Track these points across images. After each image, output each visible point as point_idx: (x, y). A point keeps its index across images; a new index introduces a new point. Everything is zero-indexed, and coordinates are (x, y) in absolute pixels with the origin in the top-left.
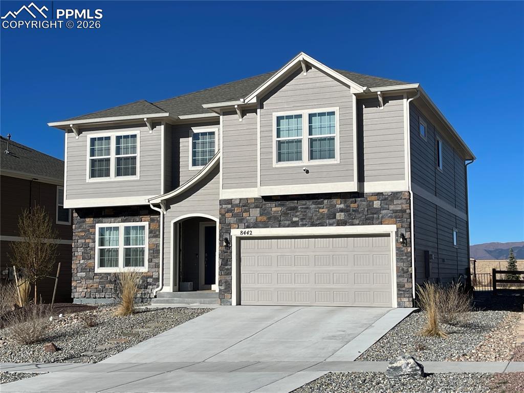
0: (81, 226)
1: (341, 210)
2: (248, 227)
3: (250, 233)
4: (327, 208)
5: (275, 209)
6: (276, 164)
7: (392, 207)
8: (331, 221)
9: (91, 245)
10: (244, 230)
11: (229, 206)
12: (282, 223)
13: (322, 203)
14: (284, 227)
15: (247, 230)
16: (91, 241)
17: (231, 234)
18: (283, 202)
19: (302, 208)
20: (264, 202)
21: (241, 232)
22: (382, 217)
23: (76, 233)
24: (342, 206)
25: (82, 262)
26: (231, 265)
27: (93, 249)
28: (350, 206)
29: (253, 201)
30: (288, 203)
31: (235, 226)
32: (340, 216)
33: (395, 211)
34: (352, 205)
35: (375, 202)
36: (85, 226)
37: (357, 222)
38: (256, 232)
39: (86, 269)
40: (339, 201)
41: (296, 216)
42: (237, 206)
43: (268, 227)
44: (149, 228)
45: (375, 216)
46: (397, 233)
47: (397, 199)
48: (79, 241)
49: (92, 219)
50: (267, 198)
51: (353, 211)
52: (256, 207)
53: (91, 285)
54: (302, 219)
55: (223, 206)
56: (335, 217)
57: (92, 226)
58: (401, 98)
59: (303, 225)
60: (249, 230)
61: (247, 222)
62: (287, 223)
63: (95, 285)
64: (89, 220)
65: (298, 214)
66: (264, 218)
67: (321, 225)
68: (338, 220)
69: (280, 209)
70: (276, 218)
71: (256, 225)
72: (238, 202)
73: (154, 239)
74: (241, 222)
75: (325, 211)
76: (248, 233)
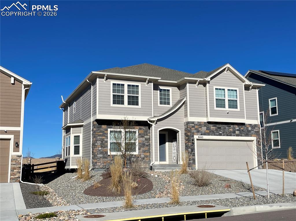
0: (99, 129)
1: (238, 130)
2: (202, 135)
3: (202, 137)
4: (232, 129)
5: (212, 127)
6: (216, 108)
7: (255, 130)
8: (234, 134)
9: (105, 140)
10: (200, 136)
11: (193, 125)
12: (215, 134)
13: (230, 127)
14: (216, 135)
15: (201, 136)
16: (105, 137)
17: (194, 137)
18: (215, 125)
19: (223, 128)
20: (208, 124)
21: (199, 137)
22: (252, 134)
23: (96, 133)
24: (238, 128)
25: (100, 149)
26: (194, 151)
27: (107, 142)
28: (240, 129)
29: (203, 123)
30: (217, 125)
31: (196, 134)
32: (237, 132)
33: (256, 132)
34: (241, 128)
35: (249, 128)
36: (101, 129)
37: (243, 135)
38: (205, 137)
39: (103, 153)
40: (237, 126)
41: (221, 131)
42: (197, 125)
43: (209, 135)
44: (139, 133)
45: (249, 133)
46: (256, 140)
47: (256, 127)
48: (98, 137)
49: (106, 126)
50: (209, 123)
51: (242, 131)
52: (205, 126)
53: (106, 161)
54: (223, 133)
55: (191, 124)
56: (235, 133)
57: (106, 130)
58: (256, 89)
59: (224, 135)
60: (202, 136)
61: (201, 133)
62: (217, 134)
63: (108, 161)
64: (104, 127)
65: (221, 130)
66: (208, 131)
67: (231, 135)
68: (237, 134)
69: (215, 127)
70: (213, 132)
71: (205, 134)
72: (197, 123)
73: (141, 138)
74: (198, 132)
75: (231, 130)
76: (201, 137)
